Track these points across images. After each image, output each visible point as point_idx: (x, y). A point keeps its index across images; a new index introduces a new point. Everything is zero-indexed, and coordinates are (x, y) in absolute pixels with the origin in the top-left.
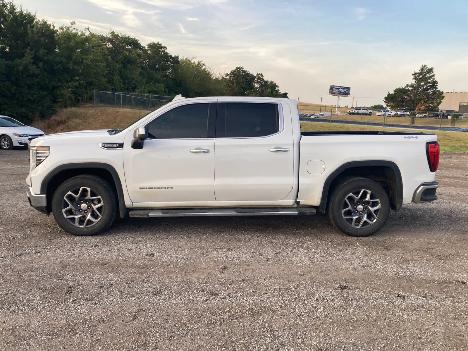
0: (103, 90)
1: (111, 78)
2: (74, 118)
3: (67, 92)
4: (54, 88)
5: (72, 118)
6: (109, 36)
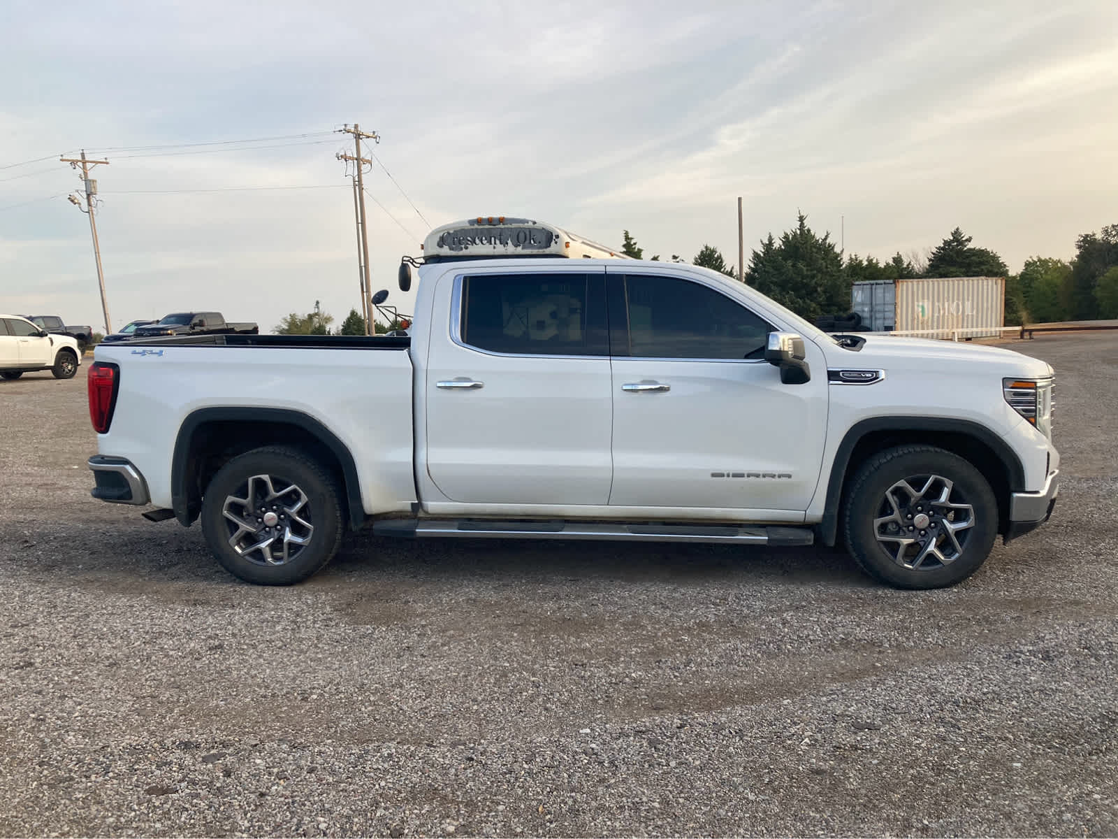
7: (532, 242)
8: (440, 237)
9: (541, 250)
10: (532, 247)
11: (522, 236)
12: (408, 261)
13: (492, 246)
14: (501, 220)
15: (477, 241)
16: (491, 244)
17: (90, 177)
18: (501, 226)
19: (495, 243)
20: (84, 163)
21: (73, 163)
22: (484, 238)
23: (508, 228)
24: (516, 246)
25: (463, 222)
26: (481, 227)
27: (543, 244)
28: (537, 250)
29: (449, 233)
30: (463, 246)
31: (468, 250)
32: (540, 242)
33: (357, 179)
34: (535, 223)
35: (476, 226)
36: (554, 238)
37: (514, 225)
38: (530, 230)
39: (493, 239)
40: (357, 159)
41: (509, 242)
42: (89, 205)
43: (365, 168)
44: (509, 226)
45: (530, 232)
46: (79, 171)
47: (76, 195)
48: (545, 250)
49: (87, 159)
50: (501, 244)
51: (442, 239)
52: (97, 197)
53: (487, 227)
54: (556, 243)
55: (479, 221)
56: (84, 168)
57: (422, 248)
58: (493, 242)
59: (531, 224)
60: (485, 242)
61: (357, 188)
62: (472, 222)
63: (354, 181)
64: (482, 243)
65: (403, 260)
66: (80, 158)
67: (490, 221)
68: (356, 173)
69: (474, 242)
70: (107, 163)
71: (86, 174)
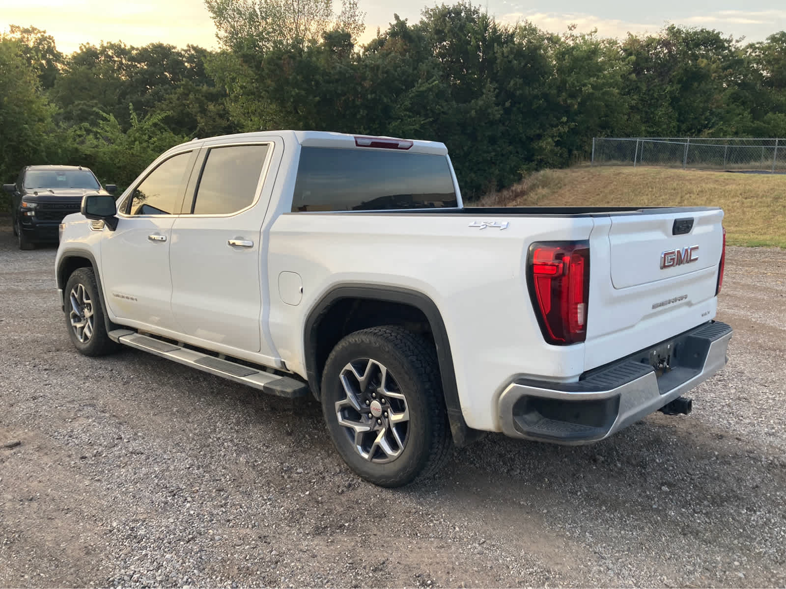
0: (628, 136)
1: (652, 113)
2: (540, 187)
3: (547, 144)
4: (531, 139)
5: (538, 187)
6: (664, 35)
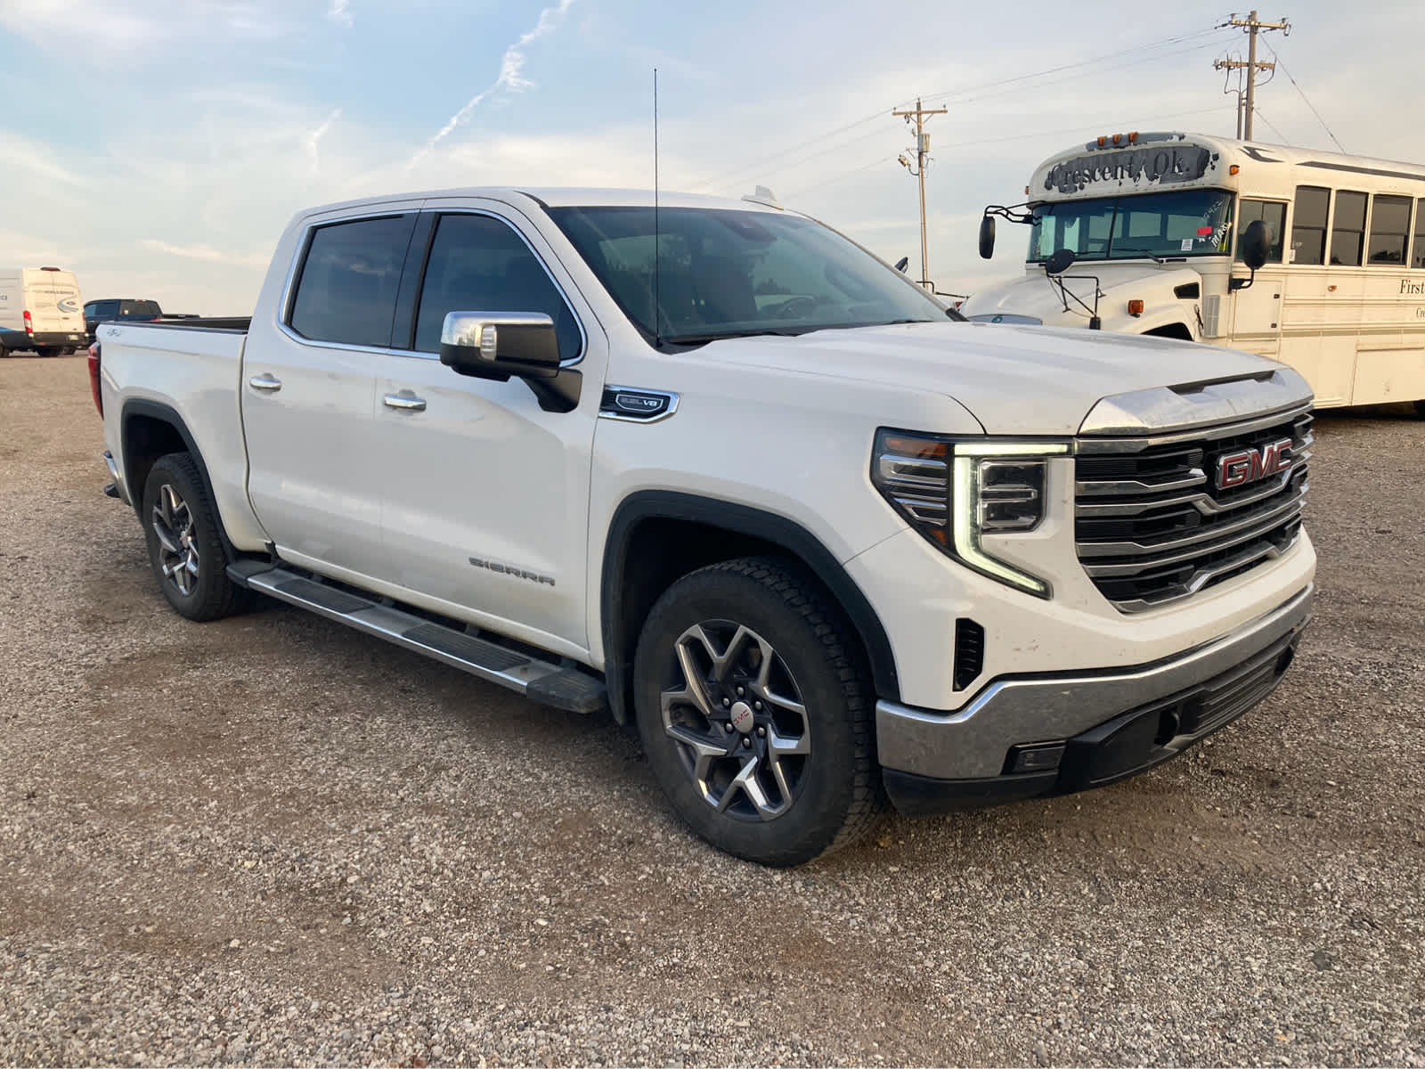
7: (1177, 170)
8: (1049, 174)
9: (1186, 183)
10: (1176, 178)
11: (1162, 159)
12: (996, 213)
13: (1117, 181)
14: (1133, 138)
15: (1098, 175)
16: (1116, 178)
17: (924, 131)
18: (1132, 148)
19: (1122, 177)
20: (919, 115)
21: (907, 116)
22: (1107, 170)
23: (1142, 150)
24: (1152, 178)
25: (1081, 147)
26: (1104, 152)
27: (1193, 172)
28: (1182, 183)
29: (1060, 166)
30: (1078, 185)
31: (1084, 191)
32: (1187, 170)
33: (1244, 96)
34: (1182, 137)
35: (1097, 152)
36: (1211, 159)
37: (1151, 145)
38: (1175, 150)
39: (1119, 169)
40: (1248, 65)
41: (1143, 173)
42: (920, 165)
43: (1259, 78)
44: (1143, 146)
45: (1175, 153)
46: (913, 125)
47: (906, 154)
48: (1194, 182)
49: (923, 109)
50: (1130, 176)
51: (1052, 176)
52: (928, 155)
53: (1112, 151)
54: (1213, 168)
55: (1101, 143)
56: (919, 120)
57: (1027, 193)
58: (1119, 176)
59: (1176, 139)
60: (1107, 176)
61: (1244, 108)
62: (1090, 147)
63: (1240, 99)
64: (1105, 179)
65: (986, 212)
66: (915, 109)
67: (1117, 141)
68: (1244, 86)
69: (1092, 177)
70: (946, 112)
71: (919, 127)
